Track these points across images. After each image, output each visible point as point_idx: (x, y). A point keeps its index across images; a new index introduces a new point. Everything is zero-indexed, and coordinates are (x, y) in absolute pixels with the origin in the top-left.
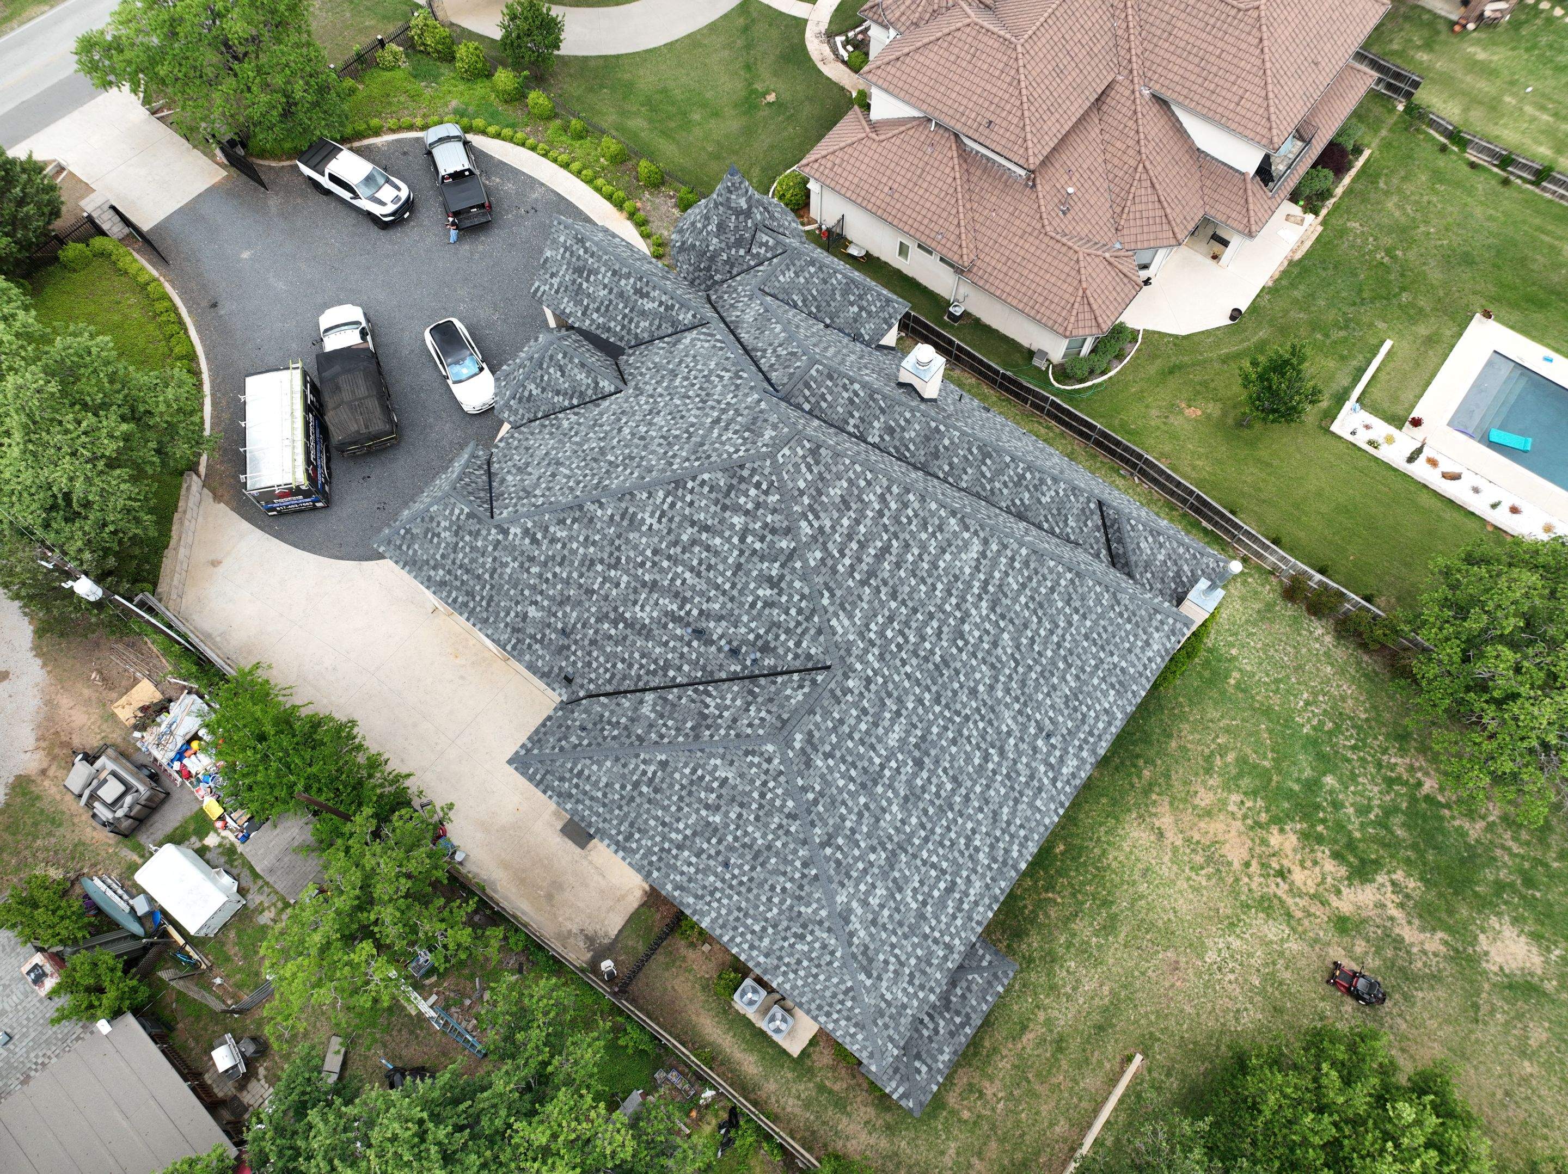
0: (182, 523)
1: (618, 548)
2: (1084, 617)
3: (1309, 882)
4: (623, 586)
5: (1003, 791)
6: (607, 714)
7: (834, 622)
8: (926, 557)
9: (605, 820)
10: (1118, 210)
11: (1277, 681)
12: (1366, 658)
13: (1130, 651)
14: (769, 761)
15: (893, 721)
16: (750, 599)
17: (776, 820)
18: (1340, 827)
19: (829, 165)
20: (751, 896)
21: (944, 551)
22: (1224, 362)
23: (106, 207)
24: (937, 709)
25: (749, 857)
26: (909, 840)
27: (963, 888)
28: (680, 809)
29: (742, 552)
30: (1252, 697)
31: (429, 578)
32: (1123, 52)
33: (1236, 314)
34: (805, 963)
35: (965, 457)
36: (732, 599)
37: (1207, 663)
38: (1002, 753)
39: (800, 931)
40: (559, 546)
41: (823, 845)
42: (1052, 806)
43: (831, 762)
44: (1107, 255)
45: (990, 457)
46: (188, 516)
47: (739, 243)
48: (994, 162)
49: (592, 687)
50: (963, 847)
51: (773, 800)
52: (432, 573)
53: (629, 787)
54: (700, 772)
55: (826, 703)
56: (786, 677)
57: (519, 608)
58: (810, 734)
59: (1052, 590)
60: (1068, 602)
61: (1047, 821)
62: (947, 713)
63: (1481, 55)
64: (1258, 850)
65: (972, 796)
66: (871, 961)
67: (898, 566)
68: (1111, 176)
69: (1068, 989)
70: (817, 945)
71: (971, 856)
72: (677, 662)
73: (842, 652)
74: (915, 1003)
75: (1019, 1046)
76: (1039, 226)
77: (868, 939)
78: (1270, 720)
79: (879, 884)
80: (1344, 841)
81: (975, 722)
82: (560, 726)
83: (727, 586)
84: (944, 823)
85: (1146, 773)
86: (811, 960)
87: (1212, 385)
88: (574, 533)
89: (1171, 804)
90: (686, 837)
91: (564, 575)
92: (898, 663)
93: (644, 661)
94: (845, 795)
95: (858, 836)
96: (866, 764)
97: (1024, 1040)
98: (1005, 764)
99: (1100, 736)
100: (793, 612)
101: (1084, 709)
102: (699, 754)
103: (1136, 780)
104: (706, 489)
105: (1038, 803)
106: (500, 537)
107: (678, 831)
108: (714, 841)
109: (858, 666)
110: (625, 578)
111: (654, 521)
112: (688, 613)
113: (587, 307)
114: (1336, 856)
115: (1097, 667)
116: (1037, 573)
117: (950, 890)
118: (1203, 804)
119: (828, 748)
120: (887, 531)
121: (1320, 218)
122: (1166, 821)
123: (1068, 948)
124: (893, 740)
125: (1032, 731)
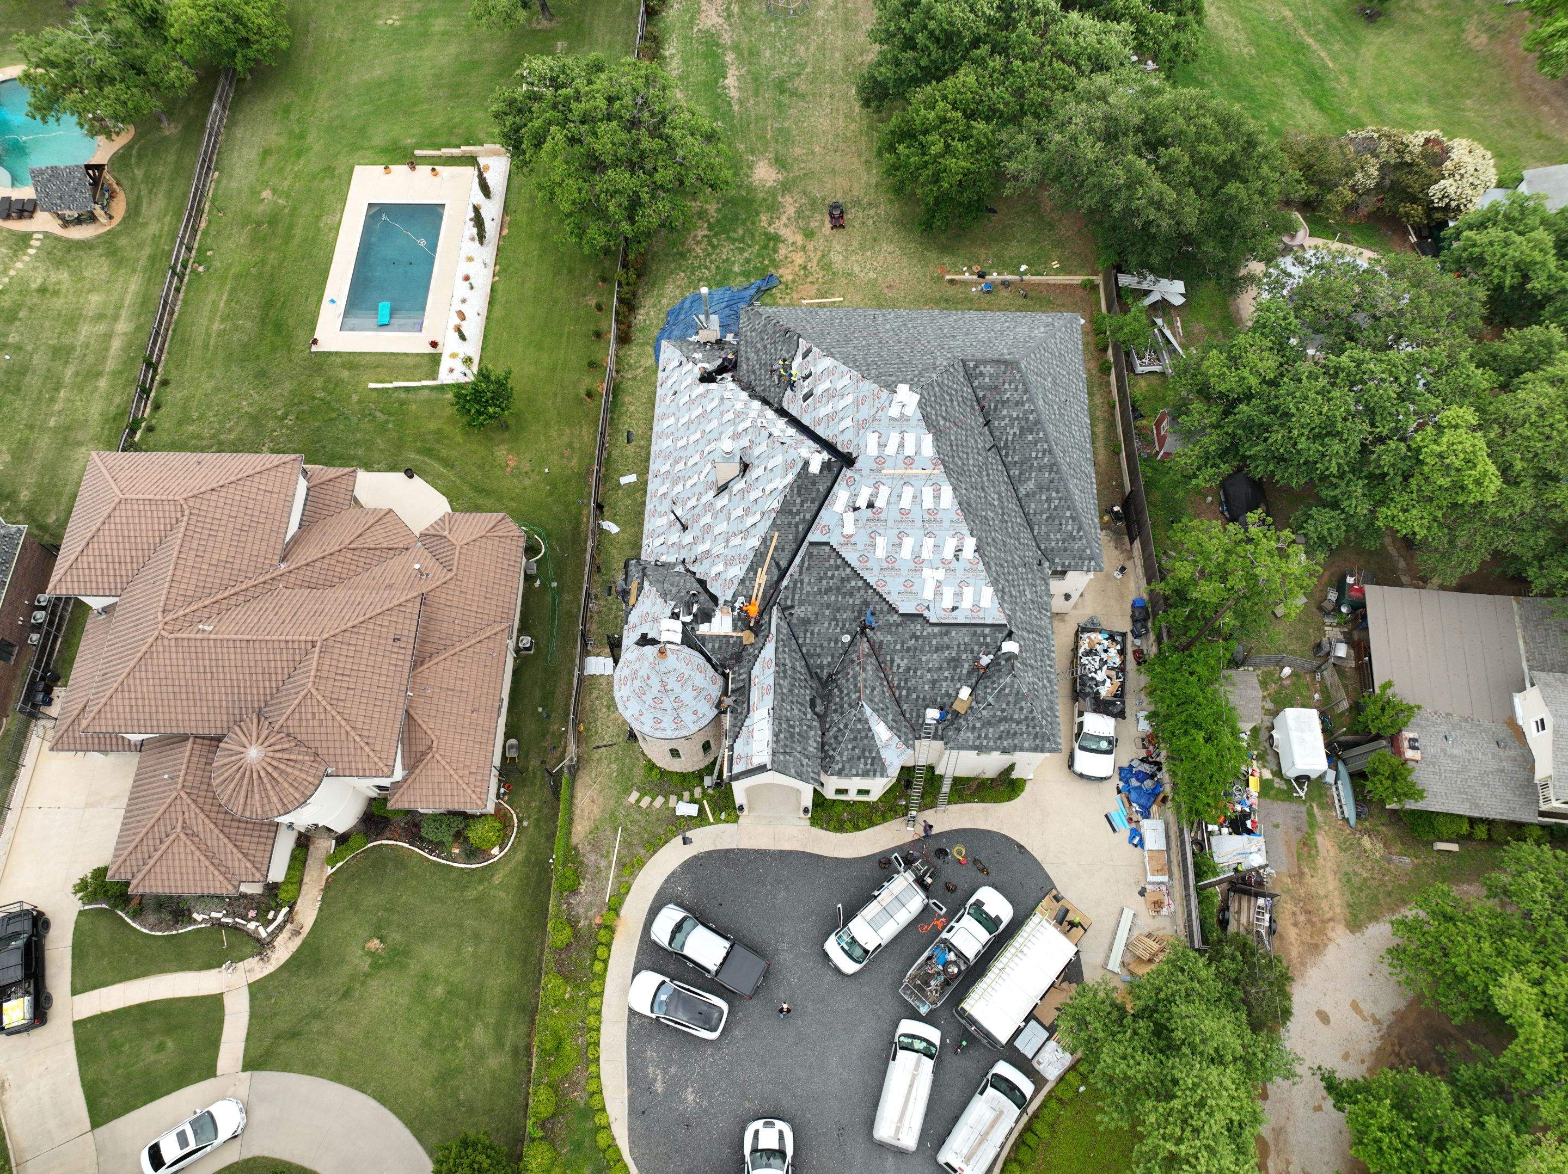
3: (799, 256)
22: (453, 466)
33: (407, 476)
36: (967, 430)
64: (801, 282)
82: (1065, 550)
83: (964, 433)
87: (479, 462)
91: (1006, 565)
110: (989, 513)
112: (983, 464)
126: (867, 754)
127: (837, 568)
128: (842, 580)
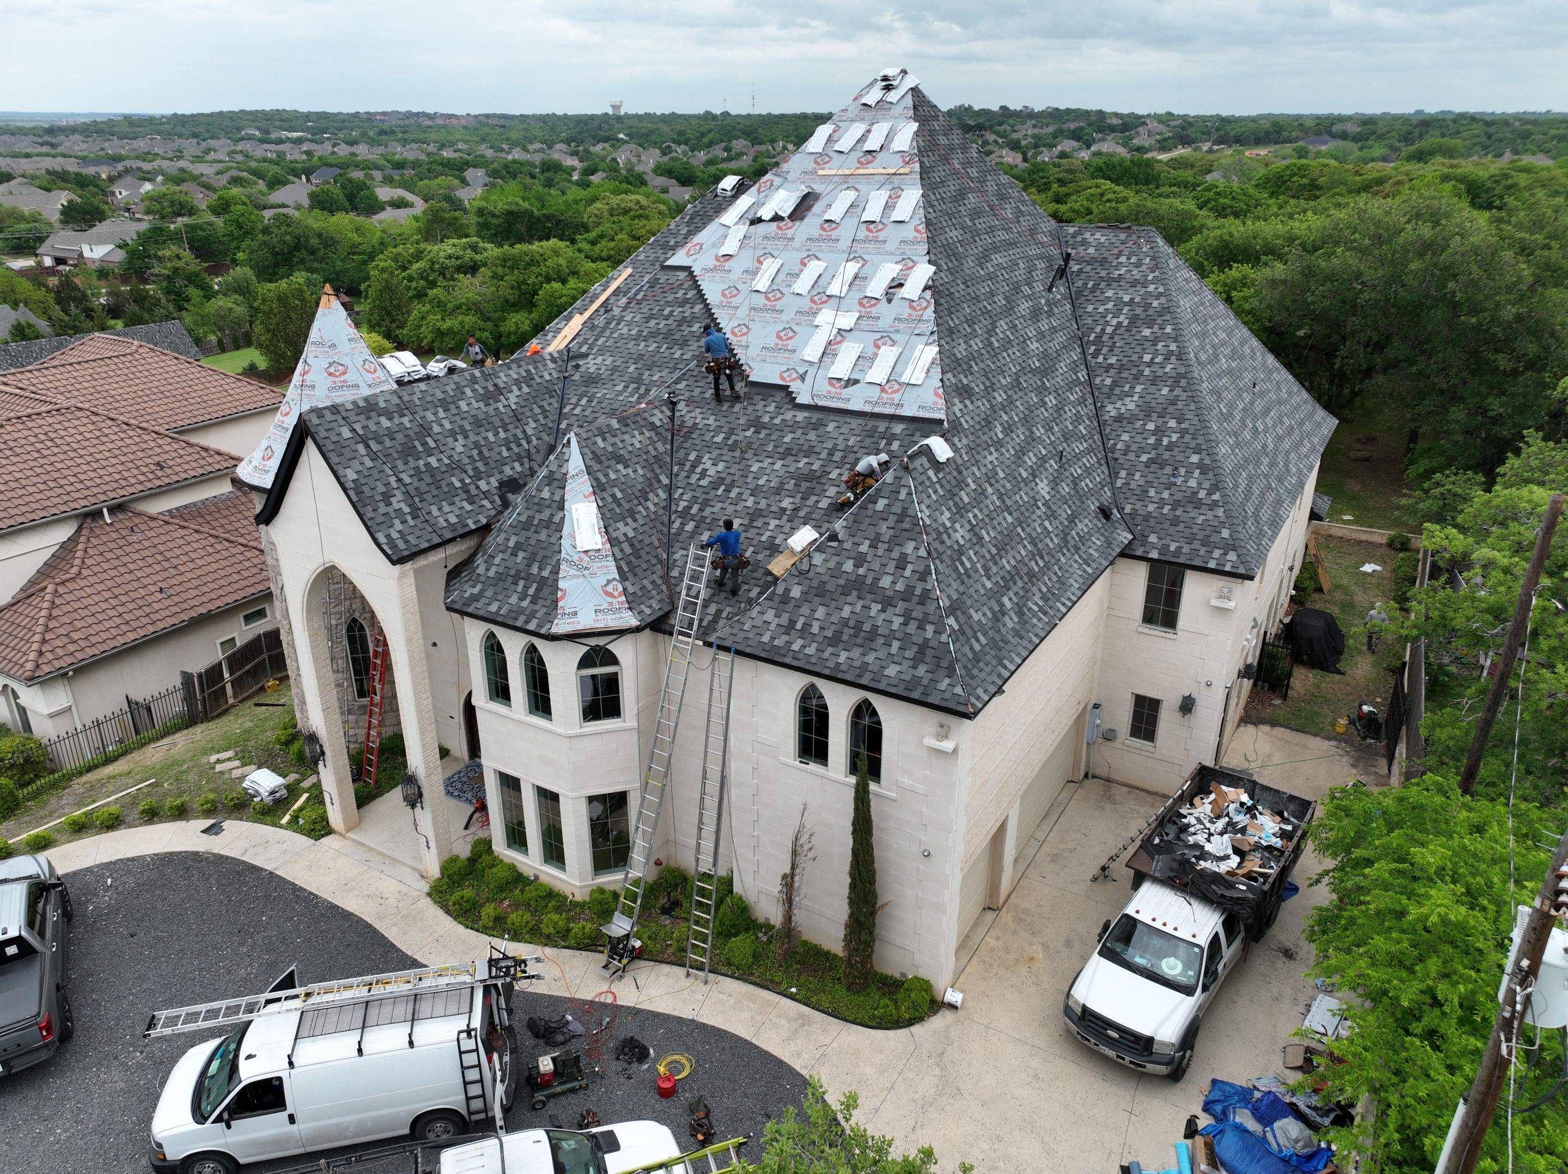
6: (1144, 458)
126: (535, 570)
127: (684, 302)
128: (682, 321)
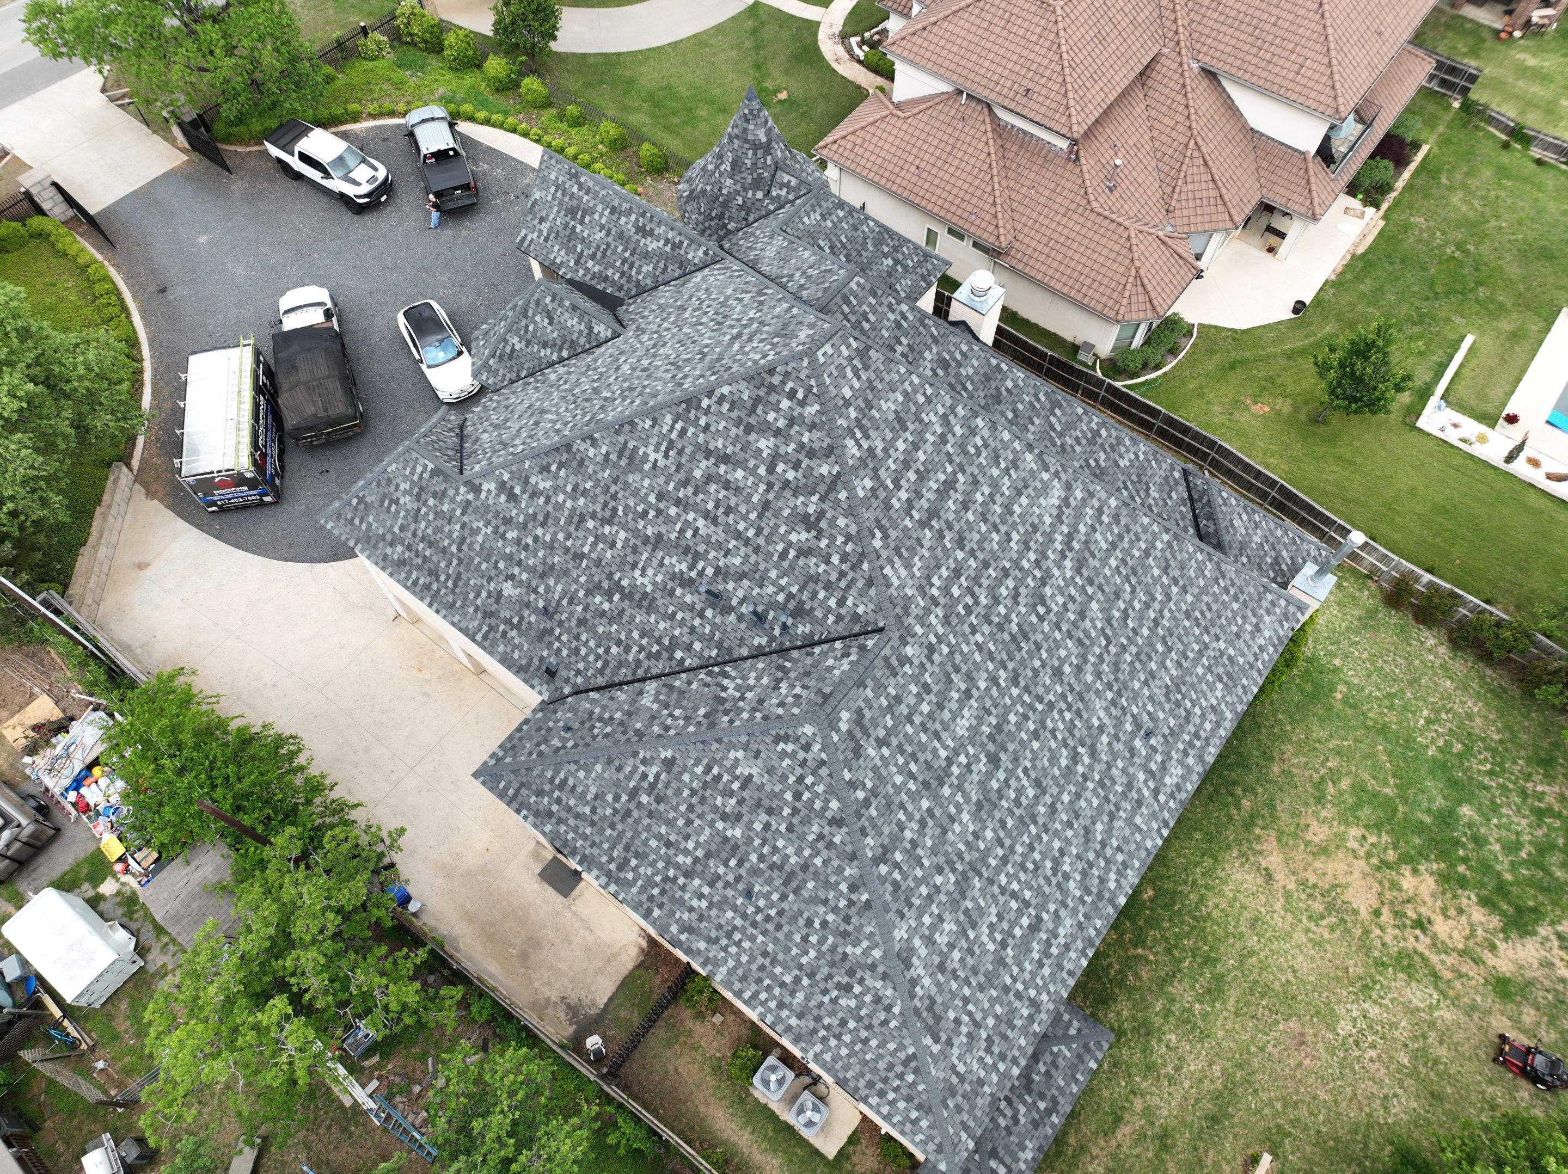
0: (104, 518)
1: (614, 497)
2: (1184, 590)
3: (1455, 934)
4: (619, 545)
5: (1095, 802)
6: (597, 710)
7: (888, 571)
8: (998, 498)
9: (593, 844)
10: (1169, 190)
11: (1390, 696)
12: (1489, 672)
13: (1238, 635)
14: (807, 748)
15: (962, 703)
16: (780, 547)
17: (815, 828)
18: (1486, 867)
19: (849, 146)
20: (780, 935)
21: (1019, 494)
22: (1289, 357)
23: (47, 183)
24: (1015, 692)
25: (778, 882)
26: (984, 860)
27: (1051, 926)
28: (689, 822)
29: (770, 486)
30: (1364, 714)
31: (385, 558)
32: (1168, 24)
33: (1299, 307)
34: (852, 1024)
35: (1031, 403)
36: (757, 550)
37: (1306, 674)
38: (1093, 753)
39: (845, 980)
40: (541, 500)
41: (877, 861)
42: (1155, 825)
43: (886, 751)
44: (1160, 234)
45: (1060, 407)
46: (114, 511)
47: (756, 184)
48: (1032, 136)
49: (579, 680)
50: (1049, 873)
51: (811, 801)
52: (389, 550)
53: (624, 798)
54: (715, 770)
55: (879, 674)
56: (825, 647)
57: (492, 585)
58: (859, 712)
59: (1147, 553)
60: (1165, 570)
61: (1149, 844)
62: (1026, 698)
63: (1531, 62)
64: (1388, 895)
65: (1059, 806)
66: (938, 1019)
67: (965, 506)
68: (1159, 155)
69: (1170, 1069)
70: (868, 998)
71: (1059, 885)
72: (686, 639)
73: (898, 610)
74: (995, 1078)
75: (1113, 1143)
76: (1084, 202)
77: (934, 990)
78: (1388, 740)
79: (947, 916)
80: (1492, 884)
81: (1061, 712)
82: (539, 729)
83: (751, 533)
84: (1026, 839)
85: (1246, 803)
86: (859, 1019)
87: (1279, 381)
88: (560, 482)
89: (1279, 839)
90: (696, 860)
91: (548, 538)
92: (967, 630)
93: (644, 642)
94: (904, 797)
95: (920, 851)
96: (929, 757)
97: (1119, 1135)
98: (1097, 767)
99: (1207, 739)
100: (835, 559)
101: (1188, 704)
102: (715, 745)
103: (1234, 811)
104: (726, 406)
105: (1138, 820)
106: (470, 497)
107: (686, 852)
108: (733, 863)
109: (919, 630)
110: (622, 535)
111: (659, 456)
112: (701, 573)
113: (581, 255)
114: (1485, 902)
115: (1200, 653)
116: (1128, 531)
117: (1035, 927)
118: (1317, 840)
119: (881, 733)
120: (951, 462)
121: (1382, 212)
122: (1274, 860)
123: (1166, 1017)
124: (962, 727)
125: (1129, 727)
